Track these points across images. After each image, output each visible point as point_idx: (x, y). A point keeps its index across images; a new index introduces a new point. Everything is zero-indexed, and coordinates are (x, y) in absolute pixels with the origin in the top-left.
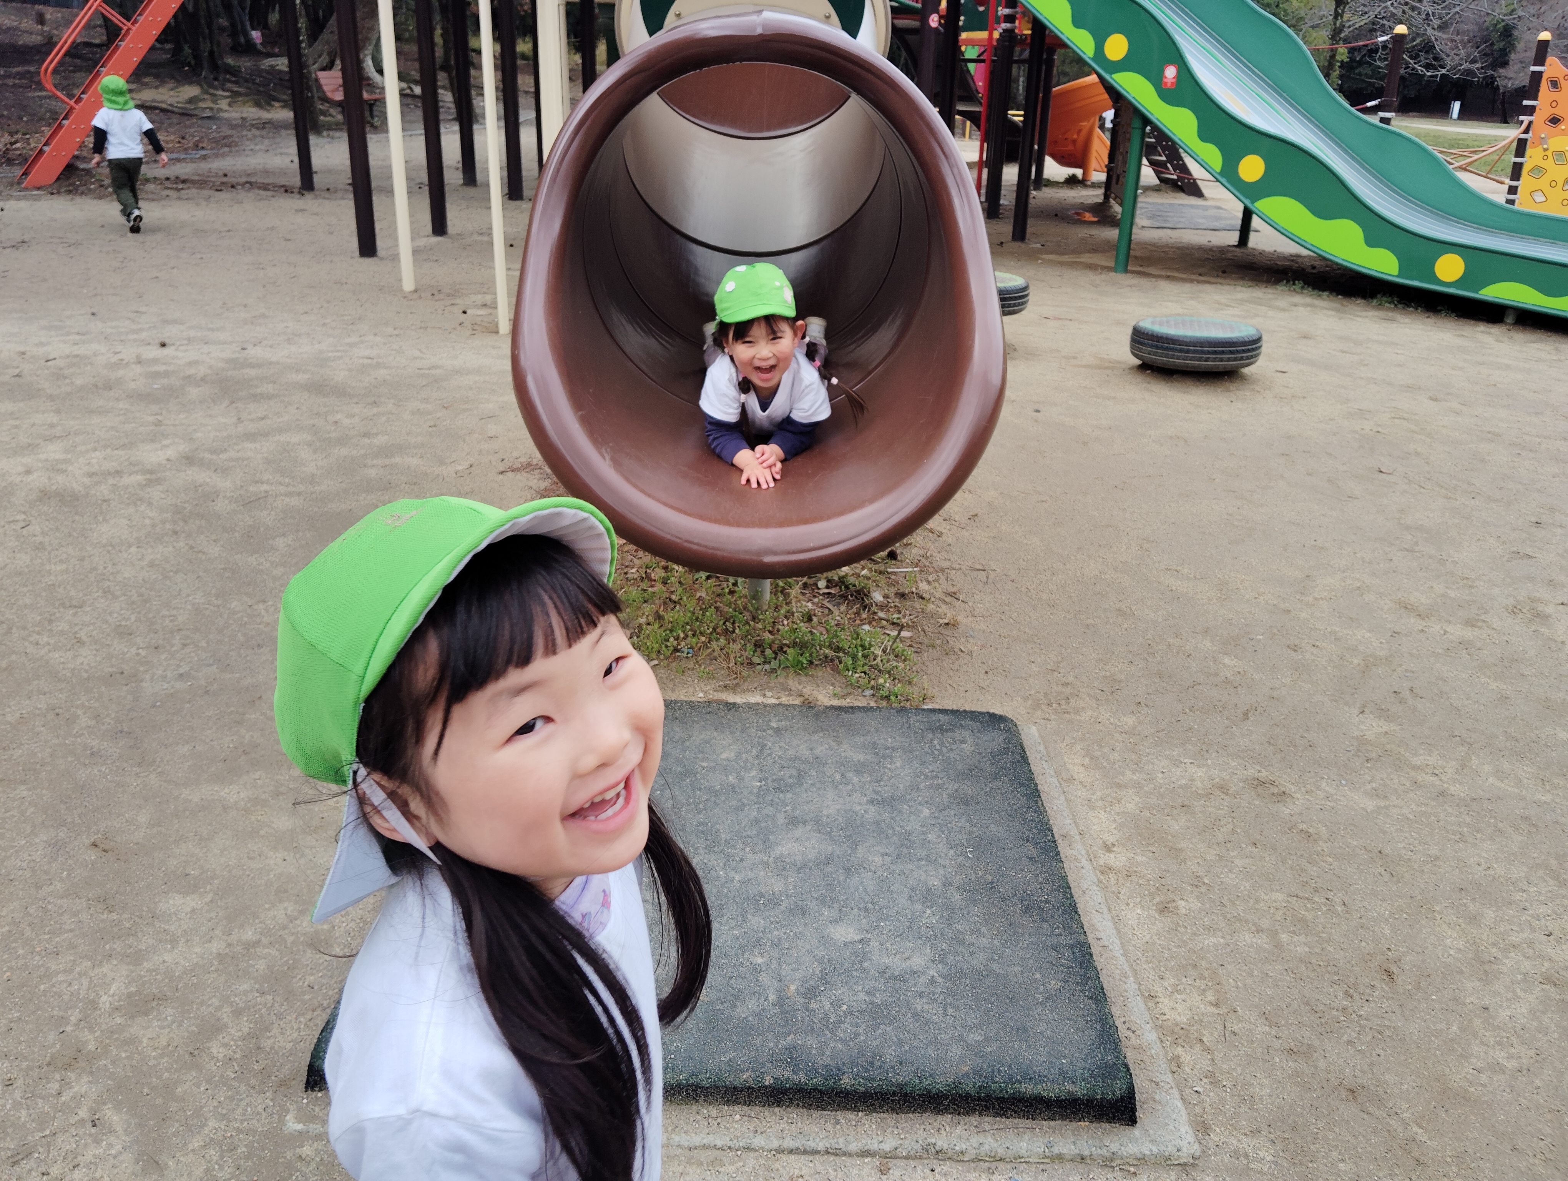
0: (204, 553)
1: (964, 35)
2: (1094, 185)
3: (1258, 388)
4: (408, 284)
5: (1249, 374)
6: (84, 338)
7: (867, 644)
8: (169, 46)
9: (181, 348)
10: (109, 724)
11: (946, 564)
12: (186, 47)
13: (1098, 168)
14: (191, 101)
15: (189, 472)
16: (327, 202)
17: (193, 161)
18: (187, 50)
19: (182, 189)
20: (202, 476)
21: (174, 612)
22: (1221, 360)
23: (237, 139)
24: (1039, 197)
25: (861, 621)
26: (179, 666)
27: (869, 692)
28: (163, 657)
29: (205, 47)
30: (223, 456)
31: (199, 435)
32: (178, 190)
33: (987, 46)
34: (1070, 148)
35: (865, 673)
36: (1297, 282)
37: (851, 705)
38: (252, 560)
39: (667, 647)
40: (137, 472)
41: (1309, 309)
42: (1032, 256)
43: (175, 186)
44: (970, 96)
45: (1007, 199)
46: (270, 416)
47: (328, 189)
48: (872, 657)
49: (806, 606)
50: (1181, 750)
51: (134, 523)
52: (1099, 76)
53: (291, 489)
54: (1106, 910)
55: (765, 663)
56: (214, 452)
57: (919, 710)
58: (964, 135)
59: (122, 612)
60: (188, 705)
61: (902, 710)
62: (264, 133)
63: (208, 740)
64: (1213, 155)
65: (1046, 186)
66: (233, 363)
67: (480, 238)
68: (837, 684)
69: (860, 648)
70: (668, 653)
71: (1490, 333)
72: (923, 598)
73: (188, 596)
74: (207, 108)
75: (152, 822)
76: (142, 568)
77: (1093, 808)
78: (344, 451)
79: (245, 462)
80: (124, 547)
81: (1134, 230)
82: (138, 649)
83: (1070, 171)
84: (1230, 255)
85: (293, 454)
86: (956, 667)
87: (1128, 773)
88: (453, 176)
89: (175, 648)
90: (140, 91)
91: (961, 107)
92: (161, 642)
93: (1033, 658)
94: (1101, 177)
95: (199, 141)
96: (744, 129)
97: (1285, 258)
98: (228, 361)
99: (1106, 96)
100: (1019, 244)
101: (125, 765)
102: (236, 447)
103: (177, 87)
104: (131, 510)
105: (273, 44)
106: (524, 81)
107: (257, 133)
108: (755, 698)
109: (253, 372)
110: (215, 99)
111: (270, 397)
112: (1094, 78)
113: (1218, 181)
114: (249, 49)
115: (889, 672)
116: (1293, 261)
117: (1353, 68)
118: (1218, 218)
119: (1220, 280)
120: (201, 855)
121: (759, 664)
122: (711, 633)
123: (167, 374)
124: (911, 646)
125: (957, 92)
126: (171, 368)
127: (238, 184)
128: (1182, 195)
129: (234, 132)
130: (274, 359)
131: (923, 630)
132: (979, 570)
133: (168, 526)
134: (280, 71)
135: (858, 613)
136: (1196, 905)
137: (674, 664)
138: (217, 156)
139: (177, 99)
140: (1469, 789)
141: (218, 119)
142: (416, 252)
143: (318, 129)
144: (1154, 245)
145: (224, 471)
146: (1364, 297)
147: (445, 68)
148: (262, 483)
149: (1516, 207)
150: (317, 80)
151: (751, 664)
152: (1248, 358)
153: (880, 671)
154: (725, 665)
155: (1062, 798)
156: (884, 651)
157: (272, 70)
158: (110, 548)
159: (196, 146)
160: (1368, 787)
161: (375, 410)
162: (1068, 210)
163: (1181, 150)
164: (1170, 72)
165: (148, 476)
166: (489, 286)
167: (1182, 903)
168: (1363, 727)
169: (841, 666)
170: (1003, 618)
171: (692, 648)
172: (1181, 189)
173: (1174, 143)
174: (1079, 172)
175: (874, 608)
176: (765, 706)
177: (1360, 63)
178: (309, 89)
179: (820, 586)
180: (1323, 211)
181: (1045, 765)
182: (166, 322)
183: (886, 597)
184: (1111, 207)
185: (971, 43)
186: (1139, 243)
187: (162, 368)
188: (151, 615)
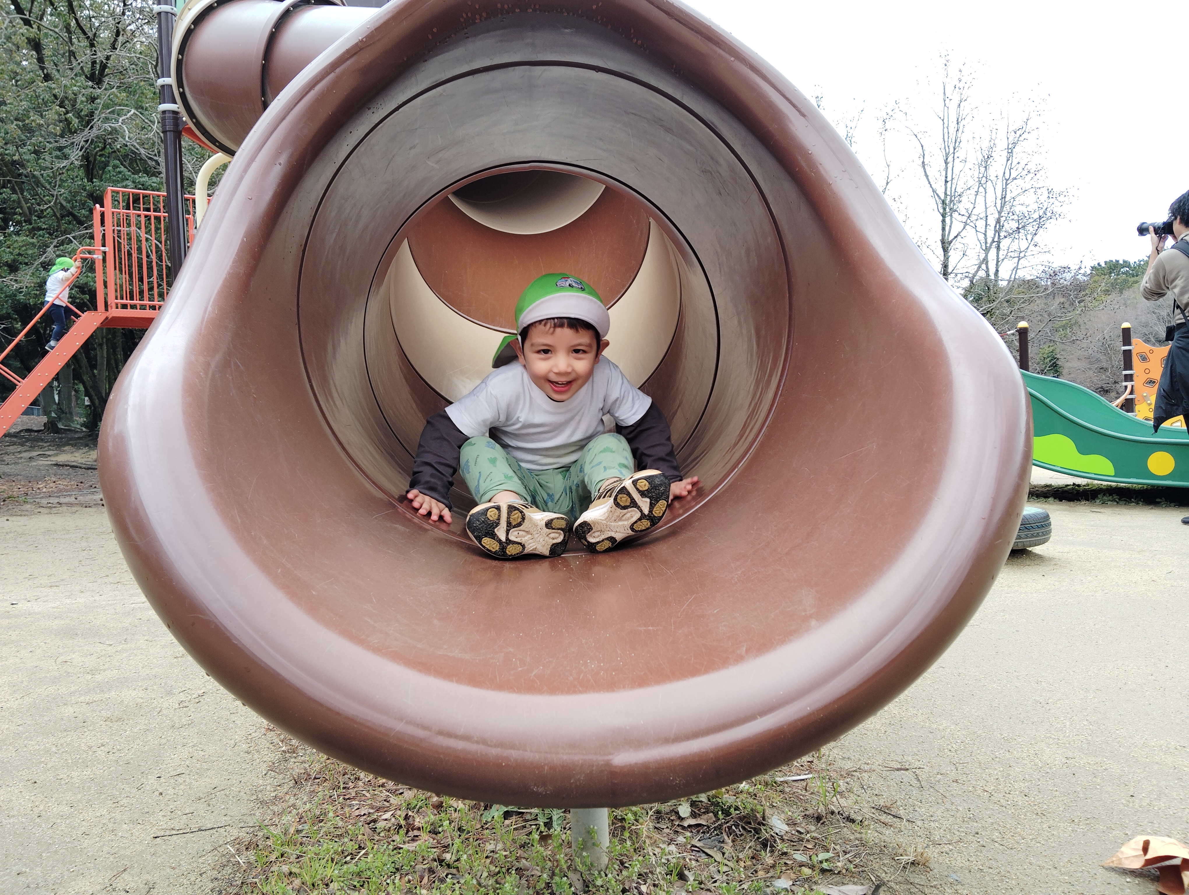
25: (767, 871)
49: (669, 853)
135: (755, 857)
146: (1088, 501)
175: (781, 846)
179: (682, 815)
183: (791, 823)
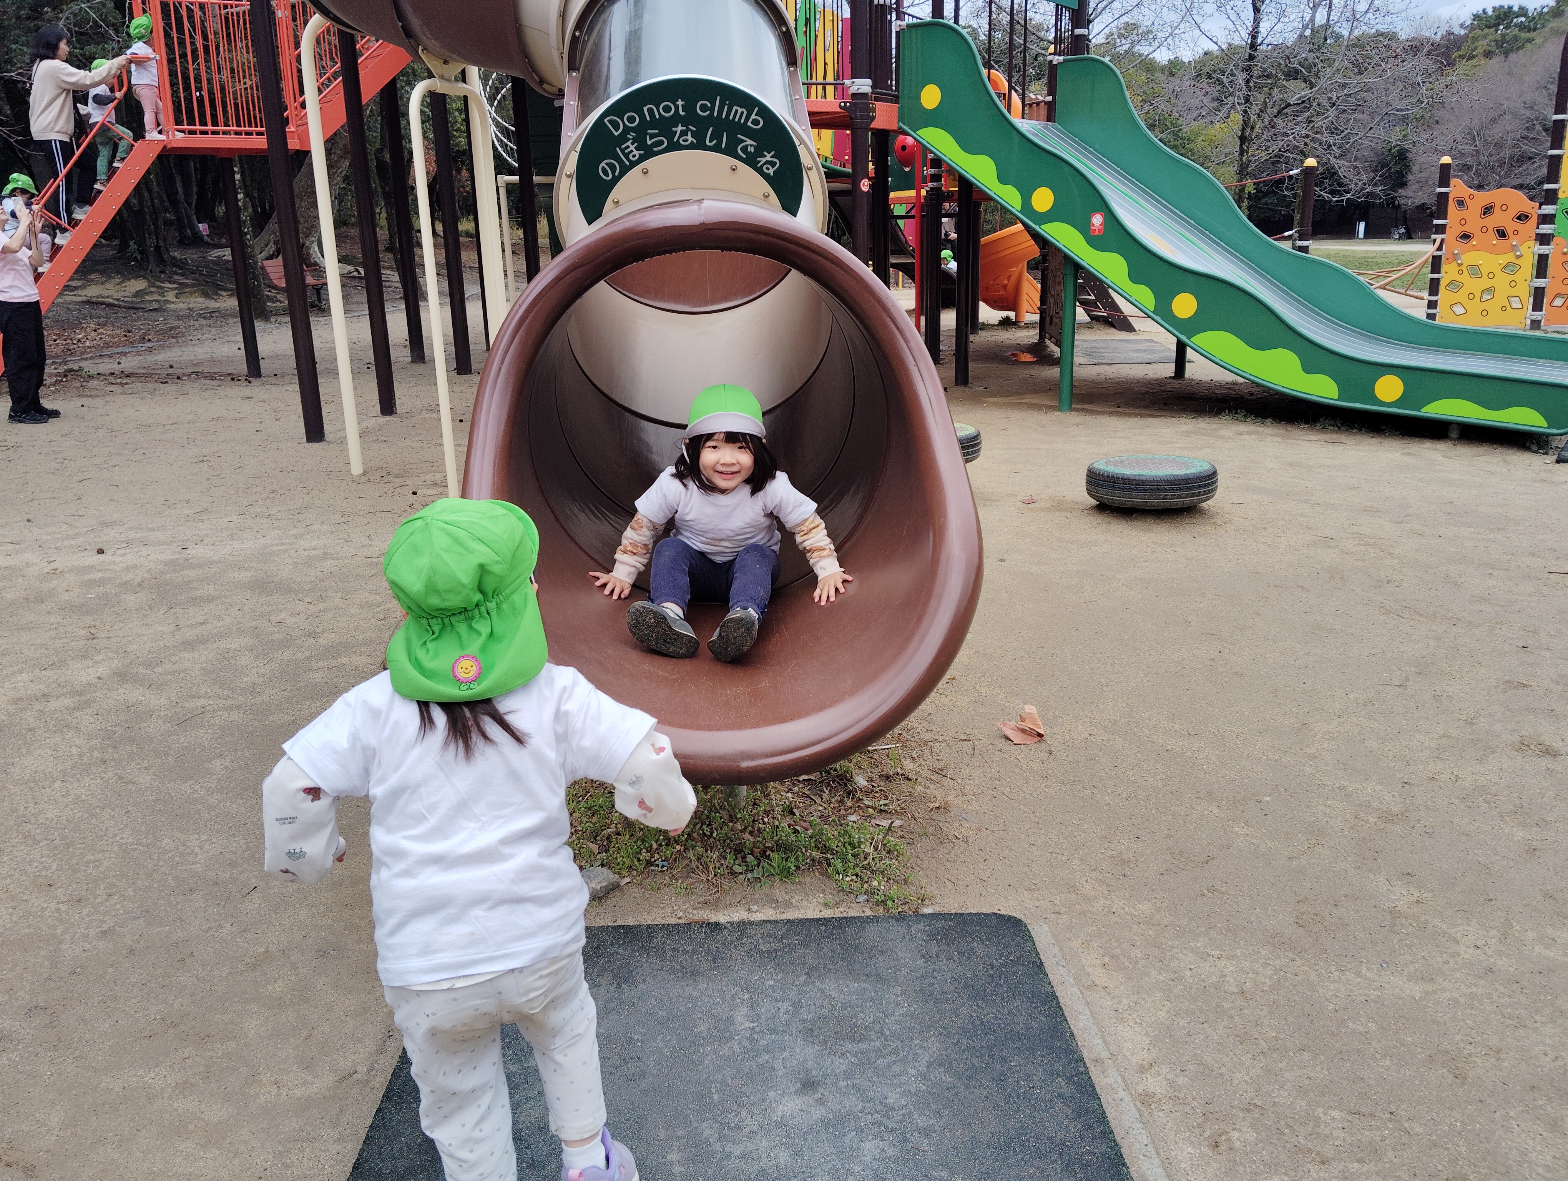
0: (134, 783)
1: (892, 195)
2: (1028, 326)
3: (1219, 522)
4: (357, 469)
5: (1207, 507)
6: (17, 547)
7: (856, 841)
8: (115, 242)
9: (119, 552)
10: (23, 998)
11: (928, 736)
12: (132, 243)
13: (1031, 310)
14: (137, 294)
15: (122, 691)
16: (274, 388)
17: (139, 354)
18: (133, 246)
19: (126, 383)
20: (134, 694)
21: (99, 856)
22: (1180, 497)
23: (184, 330)
24: (978, 339)
25: (846, 810)
26: (103, 922)
27: (863, 898)
28: (85, 912)
29: (151, 242)
30: (159, 670)
31: (134, 646)
32: (122, 384)
33: (916, 203)
34: (1002, 292)
35: (857, 875)
36: (1239, 411)
37: (845, 915)
38: (186, 787)
39: (639, 860)
40: (65, 695)
41: (1254, 436)
42: (977, 400)
43: (119, 380)
44: (902, 251)
45: (947, 344)
46: (210, 620)
47: (276, 375)
48: (862, 855)
49: (787, 798)
50: (1206, 940)
51: (60, 753)
52: (1024, 224)
53: (230, 702)
54: (1153, 1153)
55: (747, 871)
56: (149, 665)
57: (918, 915)
58: (897, 284)
59: (43, 860)
60: (111, 970)
61: (901, 918)
62: (211, 322)
63: (132, 1012)
64: (1145, 295)
65: (981, 329)
66: (174, 565)
67: (429, 415)
68: (828, 890)
69: (849, 848)
70: (641, 868)
71: (1436, 449)
72: (909, 780)
73: (115, 835)
74: (153, 301)
75: (66, 1122)
76: (66, 806)
77: (1122, 1020)
78: (288, 655)
79: (182, 675)
80: (48, 783)
81: (1075, 368)
82: (59, 903)
83: (1004, 314)
84: (1168, 387)
85: (233, 662)
86: (952, 857)
87: (1154, 973)
88: (400, 353)
89: (99, 900)
90: (85, 288)
91: (893, 260)
92: (83, 893)
93: (1032, 840)
94: (1036, 317)
95: (145, 334)
96: (688, 304)
97: (1222, 386)
98: (167, 563)
99: (1033, 242)
100: (962, 388)
101: (39, 1049)
102: (173, 659)
103: (121, 283)
104: (58, 738)
105: (221, 235)
106: (467, 257)
107: (204, 322)
108: (738, 915)
109: (192, 574)
110: (162, 291)
111: (210, 600)
112: (1019, 226)
113: (1149, 317)
114: (197, 241)
115: (882, 872)
116: (1230, 388)
117: (1260, 199)
118: (1152, 351)
119: (1163, 414)
120: (121, 1161)
121: (741, 873)
122: (686, 840)
123: (102, 582)
124: (902, 837)
125: (891, 247)
126: (107, 575)
127: (184, 375)
128: (1113, 330)
129: (181, 323)
130: (216, 558)
131: (913, 816)
132: (963, 740)
133: (96, 754)
134: (227, 261)
135: (841, 802)
136: (1251, 1135)
137: (648, 880)
138: (163, 347)
139: (123, 294)
140: (1517, 961)
141: (164, 310)
142: (362, 435)
143: (265, 315)
144: (1093, 382)
145: (157, 686)
146: (1307, 422)
147: (389, 249)
148: (200, 697)
149: (1438, 322)
150: (263, 268)
151: (732, 874)
152: (1205, 493)
153: (872, 871)
154: (703, 877)
155: (1087, 1012)
156: (876, 849)
157: (219, 261)
158: (33, 785)
159: (143, 339)
160: (1411, 968)
161: (321, 606)
162: (1006, 351)
163: (1110, 291)
164: (1097, 220)
165: (77, 698)
166: (439, 464)
167: (1235, 1135)
168: (1393, 897)
169: (830, 870)
170: (995, 795)
171: (666, 860)
172: (1112, 325)
173: (1101, 282)
174: (1012, 315)
175: (859, 795)
176: (751, 923)
177: (1266, 194)
178: (256, 278)
180: (1258, 343)
181: (1062, 971)
182: (104, 524)
183: (869, 780)
184: (1047, 347)
185: (900, 201)
186: (1078, 380)
187: (97, 576)
188: (74, 861)
